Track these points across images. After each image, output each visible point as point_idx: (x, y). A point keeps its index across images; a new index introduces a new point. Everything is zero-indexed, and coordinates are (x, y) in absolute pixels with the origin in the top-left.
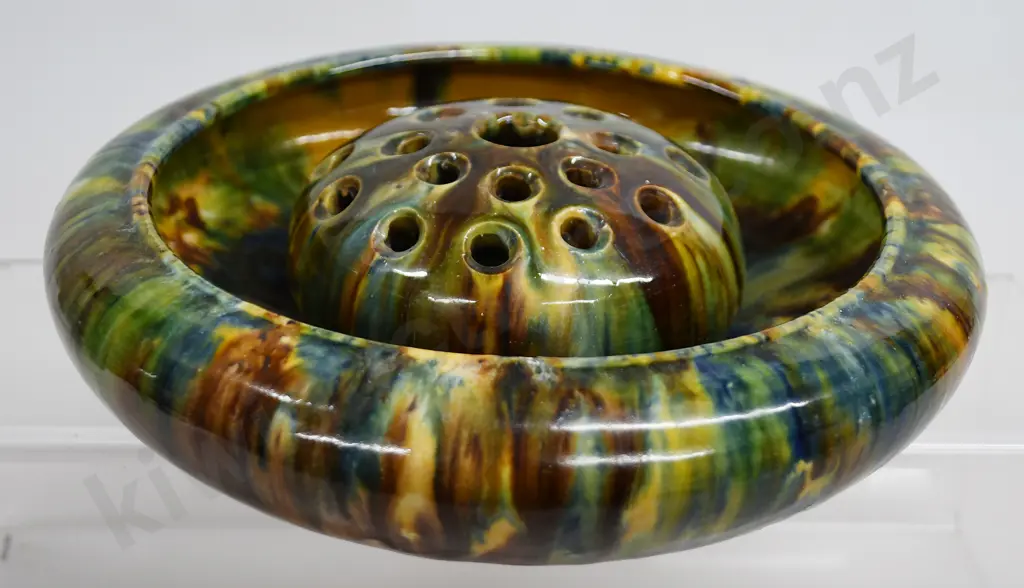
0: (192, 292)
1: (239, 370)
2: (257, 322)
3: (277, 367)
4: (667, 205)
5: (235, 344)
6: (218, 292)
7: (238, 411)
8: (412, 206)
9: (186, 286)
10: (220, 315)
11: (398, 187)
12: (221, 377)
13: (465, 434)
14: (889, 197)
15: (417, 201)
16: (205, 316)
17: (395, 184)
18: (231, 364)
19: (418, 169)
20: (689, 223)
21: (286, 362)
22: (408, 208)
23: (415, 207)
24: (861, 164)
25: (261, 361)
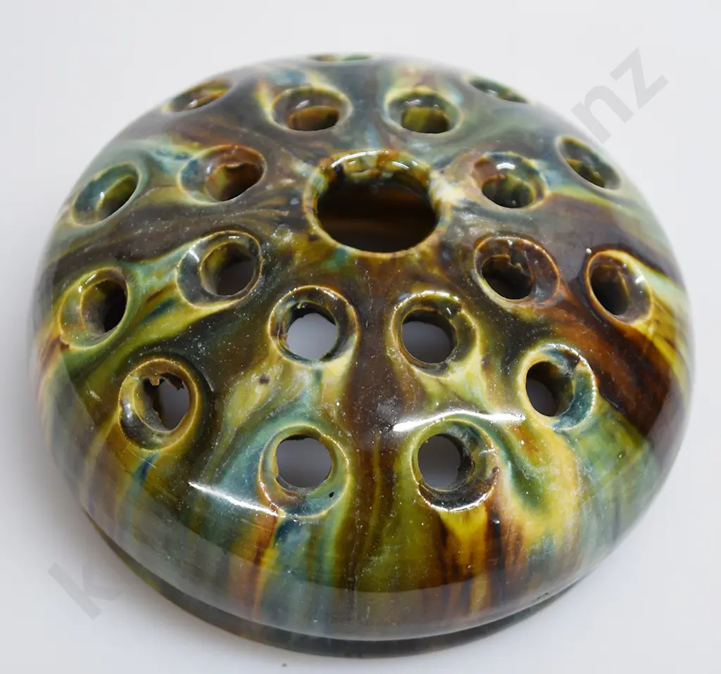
4: (614, 272)
11: (264, 381)
19: (274, 334)
20: (657, 300)
22: (302, 424)
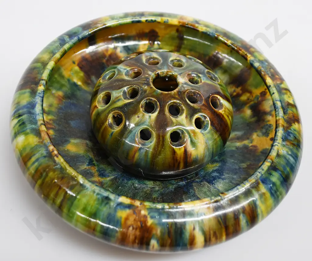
0: (99, 196)
1: (133, 228)
2: (130, 206)
3: (146, 225)
4: (216, 100)
5: (127, 219)
6: (109, 195)
7: (137, 241)
8: (146, 125)
9: (95, 194)
10: (115, 206)
11: (138, 117)
12: (127, 233)
13: (212, 232)
14: (265, 75)
15: (147, 123)
16: (110, 208)
17: (136, 116)
18: (130, 227)
19: (141, 107)
21: (148, 222)
22: (145, 127)
23: (148, 126)
24: (249, 59)
25: (139, 224)
